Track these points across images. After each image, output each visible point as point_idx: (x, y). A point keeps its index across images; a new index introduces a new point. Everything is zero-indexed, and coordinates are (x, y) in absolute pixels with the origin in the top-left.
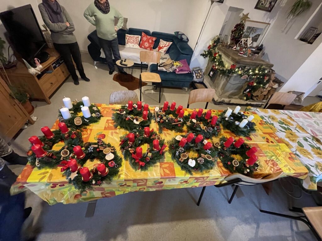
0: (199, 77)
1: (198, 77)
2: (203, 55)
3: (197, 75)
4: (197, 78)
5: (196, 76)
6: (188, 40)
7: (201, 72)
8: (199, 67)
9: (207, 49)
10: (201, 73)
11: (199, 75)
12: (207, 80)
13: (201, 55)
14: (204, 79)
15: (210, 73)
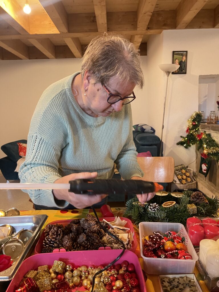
0: (186, 181)
1: (184, 181)
2: (181, 143)
3: (180, 177)
4: (182, 183)
5: (179, 180)
6: (154, 131)
7: (186, 172)
8: (182, 165)
9: (185, 135)
10: (188, 174)
11: (184, 177)
12: (202, 184)
13: (178, 144)
14: (197, 183)
15: (201, 168)
